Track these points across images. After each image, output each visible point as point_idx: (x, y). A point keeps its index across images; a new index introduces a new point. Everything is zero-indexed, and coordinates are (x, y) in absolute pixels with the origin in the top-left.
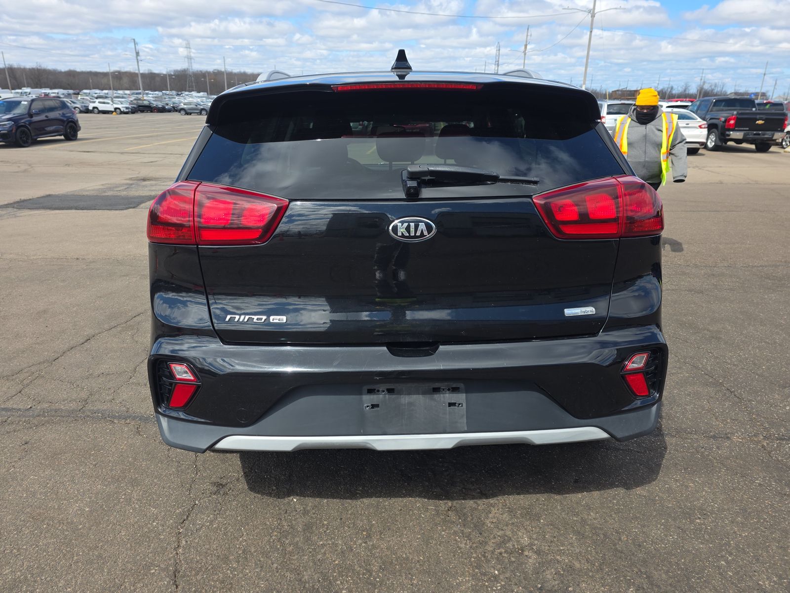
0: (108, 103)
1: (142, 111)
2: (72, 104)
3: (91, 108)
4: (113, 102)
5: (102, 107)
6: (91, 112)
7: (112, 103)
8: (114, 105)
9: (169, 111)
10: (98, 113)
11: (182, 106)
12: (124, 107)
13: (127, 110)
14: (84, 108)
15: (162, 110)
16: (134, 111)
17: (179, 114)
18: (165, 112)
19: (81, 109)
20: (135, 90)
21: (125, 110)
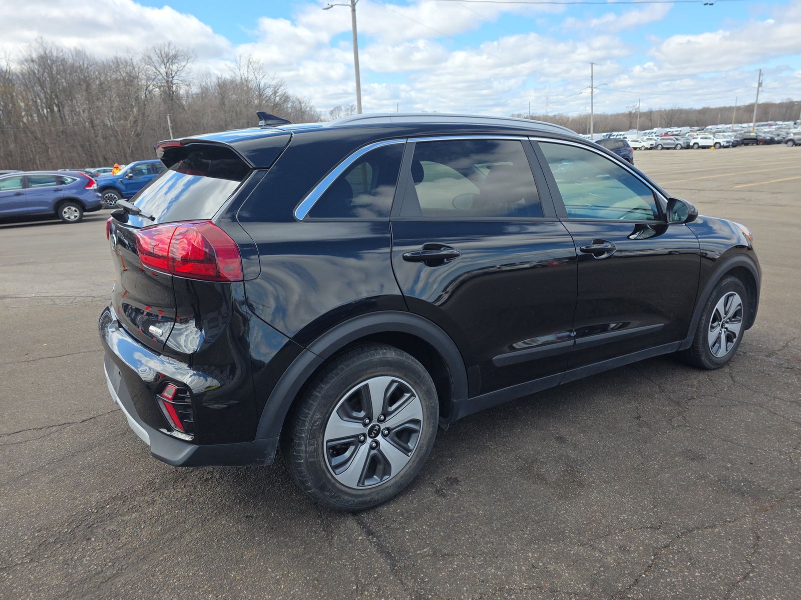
0: (710, 138)
1: (746, 144)
2: (676, 140)
3: (691, 144)
4: (714, 136)
5: (702, 143)
6: (692, 147)
7: (713, 138)
8: (715, 139)
9: (779, 142)
10: (698, 149)
11: (791, 136)
12: (725, 141)
13: (728, 144)
14: (686, 144)
15: (771, 142)
16: (735, 145)
17: (786, 145)
18: (773, 144)
19: (683, 145)
20: (765, 121)
21: (725, 144)
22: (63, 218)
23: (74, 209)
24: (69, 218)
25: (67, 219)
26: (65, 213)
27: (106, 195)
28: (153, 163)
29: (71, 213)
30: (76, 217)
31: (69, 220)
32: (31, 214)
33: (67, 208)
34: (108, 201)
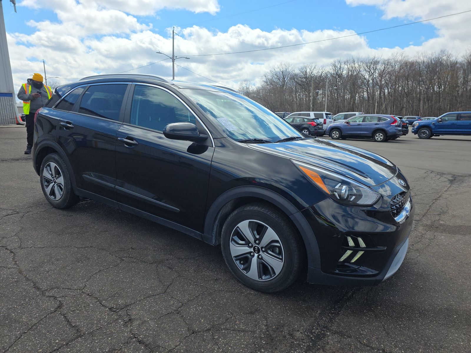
22: (375, 139)
23: (381, 134)
24: (378, 139)
25: (377, 139)
26: (377, 136)
27: (422, 131)
28: (459, 113)
29: (379, 137)
30: (381, 139)
31: (378, 140)
32: (361, 135)
33: (378, 134)
34: (422, 134)
